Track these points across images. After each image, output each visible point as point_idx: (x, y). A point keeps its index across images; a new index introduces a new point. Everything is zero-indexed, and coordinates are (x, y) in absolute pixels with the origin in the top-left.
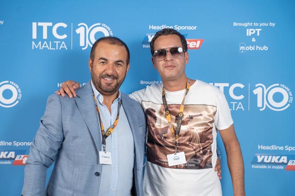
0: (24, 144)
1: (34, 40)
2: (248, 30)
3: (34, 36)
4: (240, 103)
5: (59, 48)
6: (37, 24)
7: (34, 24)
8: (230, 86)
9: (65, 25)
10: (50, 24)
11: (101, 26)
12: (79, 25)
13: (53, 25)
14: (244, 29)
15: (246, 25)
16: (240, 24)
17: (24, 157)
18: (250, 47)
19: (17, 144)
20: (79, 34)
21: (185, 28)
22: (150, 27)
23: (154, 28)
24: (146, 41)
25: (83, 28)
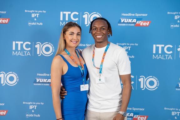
1: (61, 21)
2: (175, 16)
3: (61, 19)
4: (170, 55)
6: (63, 12)
7: (61, 13)
8: (165, 46)
9: (77, 13)
10: (70, 13)
11: (96, 14)
12: (85, 13)
13: (71, 13)
15: (174, 13)
16: (171, 13)
18: (177, 25)
20: (85, 18)
21: (141, 15)
22: (122, 14)
23: (124, 15)
24: (120, 22)
25: (87, 15)
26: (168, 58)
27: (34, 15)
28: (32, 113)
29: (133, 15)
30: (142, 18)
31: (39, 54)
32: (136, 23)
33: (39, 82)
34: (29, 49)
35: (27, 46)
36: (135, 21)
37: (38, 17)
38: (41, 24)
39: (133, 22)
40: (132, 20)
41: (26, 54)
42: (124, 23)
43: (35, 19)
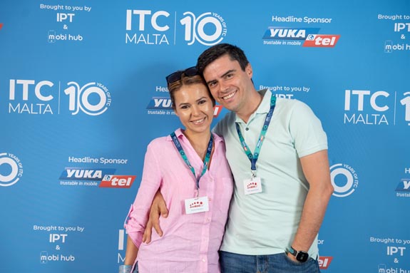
0: (113, 161)
1: (128, 32)
2: (396, 24)
3: (129, 27)
4: (384, 115)
5: (158, 43)
6: (132, 12)
7: (129, 12)
8: (372, 94)
9: (166, 14)
10: (149, 12)
11: (211, 16)
12: (184, 14)
13: (153, 13)
14: (392, 23)
15: (394, 18)
16: (387, 17)
17: (113, 178)
18: (399, 46)
19: (105, 161)
20: (185, 25)
21: (317, 20)
22: (273, 19)
23: (278, 19)
24: (267, 36)
25: (189, 18)
26: (378, 122)
27: (63, 16)
28: (56, 253)
29: (299, 20)
30: (319, 29)
31: (73, 109)
32: (305, 39)
33: (73, 178)
34: (50, 98)
35: (45, 91)
36: (302, 33)
37: (71, 21)
38: (80, 38)
39: (298, 36)
40: (295, 31)
41: (43, 111)
42: (277, 38)
43: (65, 26)
